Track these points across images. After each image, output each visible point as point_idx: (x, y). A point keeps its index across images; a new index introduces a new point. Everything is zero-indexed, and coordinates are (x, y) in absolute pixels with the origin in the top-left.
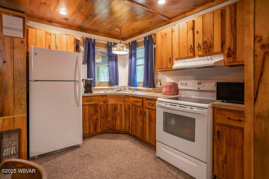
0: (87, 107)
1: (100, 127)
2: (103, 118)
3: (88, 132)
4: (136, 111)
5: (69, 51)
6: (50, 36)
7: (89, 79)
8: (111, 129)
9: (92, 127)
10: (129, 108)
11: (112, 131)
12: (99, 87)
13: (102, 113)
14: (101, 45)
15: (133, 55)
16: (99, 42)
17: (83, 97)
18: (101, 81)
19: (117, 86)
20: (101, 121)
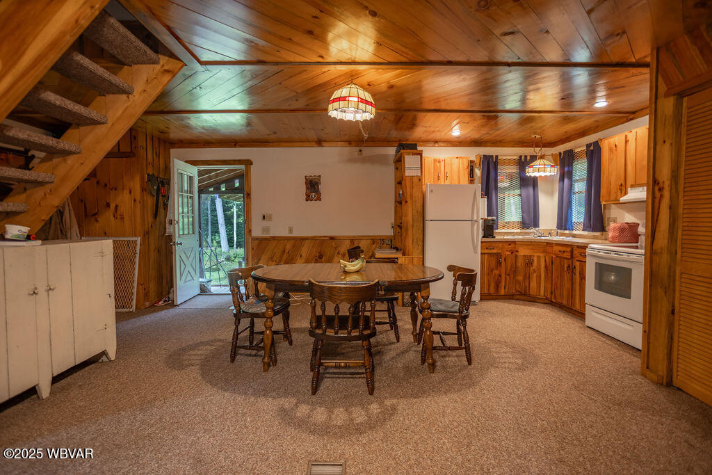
0: (486, 256)
1: (505, 288)
2: (509, 275)
3: (486, 291)
4: (562, 267)
5: (462, 183)
6: (438, 164)
7: (490, 218)
8: (521, 294)
9: (493, 285)
10: (552, 263)
11: (522, 297)
12: (504, 231)
13: (509, 268)
14: (508, 162)
15: (566, 176)
16: (504, 158)
17: (482, 242)
18: (506, 221)
19: (537, 229)
20: (505, 278)
